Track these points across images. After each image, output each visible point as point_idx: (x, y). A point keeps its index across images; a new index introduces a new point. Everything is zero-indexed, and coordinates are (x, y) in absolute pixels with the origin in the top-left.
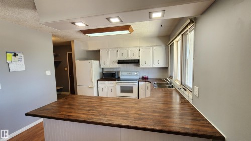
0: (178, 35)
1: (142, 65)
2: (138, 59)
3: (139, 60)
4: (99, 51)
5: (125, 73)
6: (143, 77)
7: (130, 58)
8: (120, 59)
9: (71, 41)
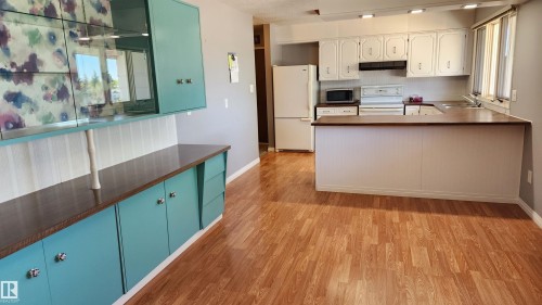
0: (496, 17)
1: (412, 72)
2: (404, 58)
3: (406, 62)
4: (316, 45)
5: (373, 92)
6: (411, 99)
7: (387, 59)
8: (364, 60)
9: (262, 26)
